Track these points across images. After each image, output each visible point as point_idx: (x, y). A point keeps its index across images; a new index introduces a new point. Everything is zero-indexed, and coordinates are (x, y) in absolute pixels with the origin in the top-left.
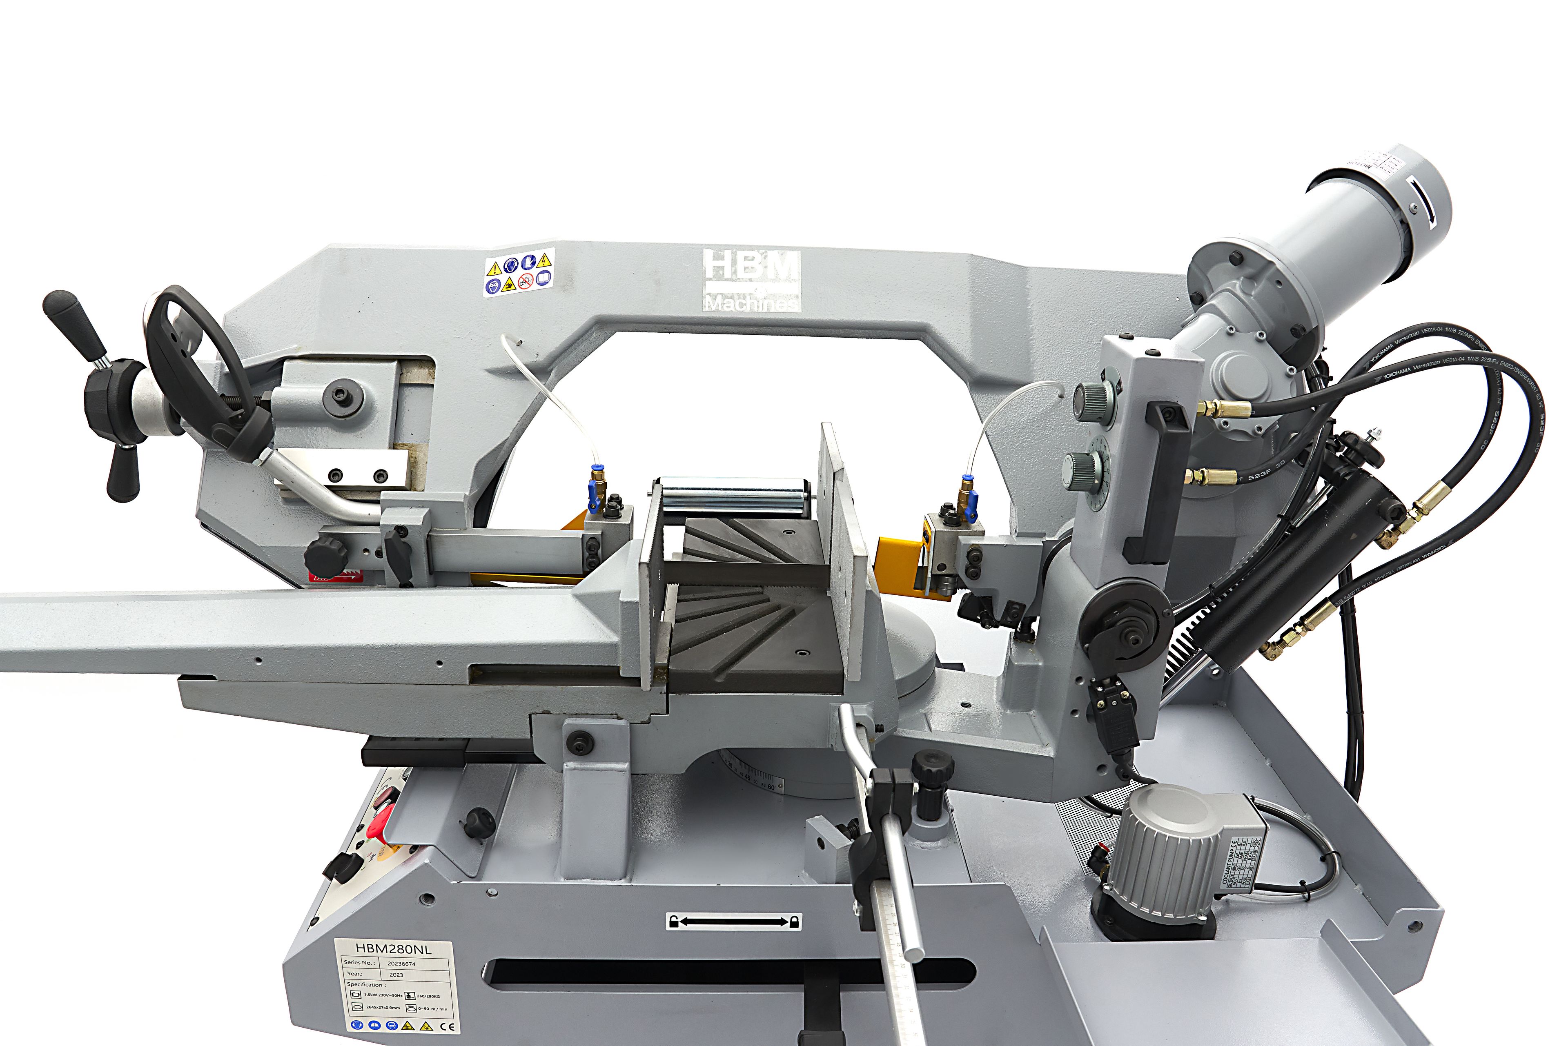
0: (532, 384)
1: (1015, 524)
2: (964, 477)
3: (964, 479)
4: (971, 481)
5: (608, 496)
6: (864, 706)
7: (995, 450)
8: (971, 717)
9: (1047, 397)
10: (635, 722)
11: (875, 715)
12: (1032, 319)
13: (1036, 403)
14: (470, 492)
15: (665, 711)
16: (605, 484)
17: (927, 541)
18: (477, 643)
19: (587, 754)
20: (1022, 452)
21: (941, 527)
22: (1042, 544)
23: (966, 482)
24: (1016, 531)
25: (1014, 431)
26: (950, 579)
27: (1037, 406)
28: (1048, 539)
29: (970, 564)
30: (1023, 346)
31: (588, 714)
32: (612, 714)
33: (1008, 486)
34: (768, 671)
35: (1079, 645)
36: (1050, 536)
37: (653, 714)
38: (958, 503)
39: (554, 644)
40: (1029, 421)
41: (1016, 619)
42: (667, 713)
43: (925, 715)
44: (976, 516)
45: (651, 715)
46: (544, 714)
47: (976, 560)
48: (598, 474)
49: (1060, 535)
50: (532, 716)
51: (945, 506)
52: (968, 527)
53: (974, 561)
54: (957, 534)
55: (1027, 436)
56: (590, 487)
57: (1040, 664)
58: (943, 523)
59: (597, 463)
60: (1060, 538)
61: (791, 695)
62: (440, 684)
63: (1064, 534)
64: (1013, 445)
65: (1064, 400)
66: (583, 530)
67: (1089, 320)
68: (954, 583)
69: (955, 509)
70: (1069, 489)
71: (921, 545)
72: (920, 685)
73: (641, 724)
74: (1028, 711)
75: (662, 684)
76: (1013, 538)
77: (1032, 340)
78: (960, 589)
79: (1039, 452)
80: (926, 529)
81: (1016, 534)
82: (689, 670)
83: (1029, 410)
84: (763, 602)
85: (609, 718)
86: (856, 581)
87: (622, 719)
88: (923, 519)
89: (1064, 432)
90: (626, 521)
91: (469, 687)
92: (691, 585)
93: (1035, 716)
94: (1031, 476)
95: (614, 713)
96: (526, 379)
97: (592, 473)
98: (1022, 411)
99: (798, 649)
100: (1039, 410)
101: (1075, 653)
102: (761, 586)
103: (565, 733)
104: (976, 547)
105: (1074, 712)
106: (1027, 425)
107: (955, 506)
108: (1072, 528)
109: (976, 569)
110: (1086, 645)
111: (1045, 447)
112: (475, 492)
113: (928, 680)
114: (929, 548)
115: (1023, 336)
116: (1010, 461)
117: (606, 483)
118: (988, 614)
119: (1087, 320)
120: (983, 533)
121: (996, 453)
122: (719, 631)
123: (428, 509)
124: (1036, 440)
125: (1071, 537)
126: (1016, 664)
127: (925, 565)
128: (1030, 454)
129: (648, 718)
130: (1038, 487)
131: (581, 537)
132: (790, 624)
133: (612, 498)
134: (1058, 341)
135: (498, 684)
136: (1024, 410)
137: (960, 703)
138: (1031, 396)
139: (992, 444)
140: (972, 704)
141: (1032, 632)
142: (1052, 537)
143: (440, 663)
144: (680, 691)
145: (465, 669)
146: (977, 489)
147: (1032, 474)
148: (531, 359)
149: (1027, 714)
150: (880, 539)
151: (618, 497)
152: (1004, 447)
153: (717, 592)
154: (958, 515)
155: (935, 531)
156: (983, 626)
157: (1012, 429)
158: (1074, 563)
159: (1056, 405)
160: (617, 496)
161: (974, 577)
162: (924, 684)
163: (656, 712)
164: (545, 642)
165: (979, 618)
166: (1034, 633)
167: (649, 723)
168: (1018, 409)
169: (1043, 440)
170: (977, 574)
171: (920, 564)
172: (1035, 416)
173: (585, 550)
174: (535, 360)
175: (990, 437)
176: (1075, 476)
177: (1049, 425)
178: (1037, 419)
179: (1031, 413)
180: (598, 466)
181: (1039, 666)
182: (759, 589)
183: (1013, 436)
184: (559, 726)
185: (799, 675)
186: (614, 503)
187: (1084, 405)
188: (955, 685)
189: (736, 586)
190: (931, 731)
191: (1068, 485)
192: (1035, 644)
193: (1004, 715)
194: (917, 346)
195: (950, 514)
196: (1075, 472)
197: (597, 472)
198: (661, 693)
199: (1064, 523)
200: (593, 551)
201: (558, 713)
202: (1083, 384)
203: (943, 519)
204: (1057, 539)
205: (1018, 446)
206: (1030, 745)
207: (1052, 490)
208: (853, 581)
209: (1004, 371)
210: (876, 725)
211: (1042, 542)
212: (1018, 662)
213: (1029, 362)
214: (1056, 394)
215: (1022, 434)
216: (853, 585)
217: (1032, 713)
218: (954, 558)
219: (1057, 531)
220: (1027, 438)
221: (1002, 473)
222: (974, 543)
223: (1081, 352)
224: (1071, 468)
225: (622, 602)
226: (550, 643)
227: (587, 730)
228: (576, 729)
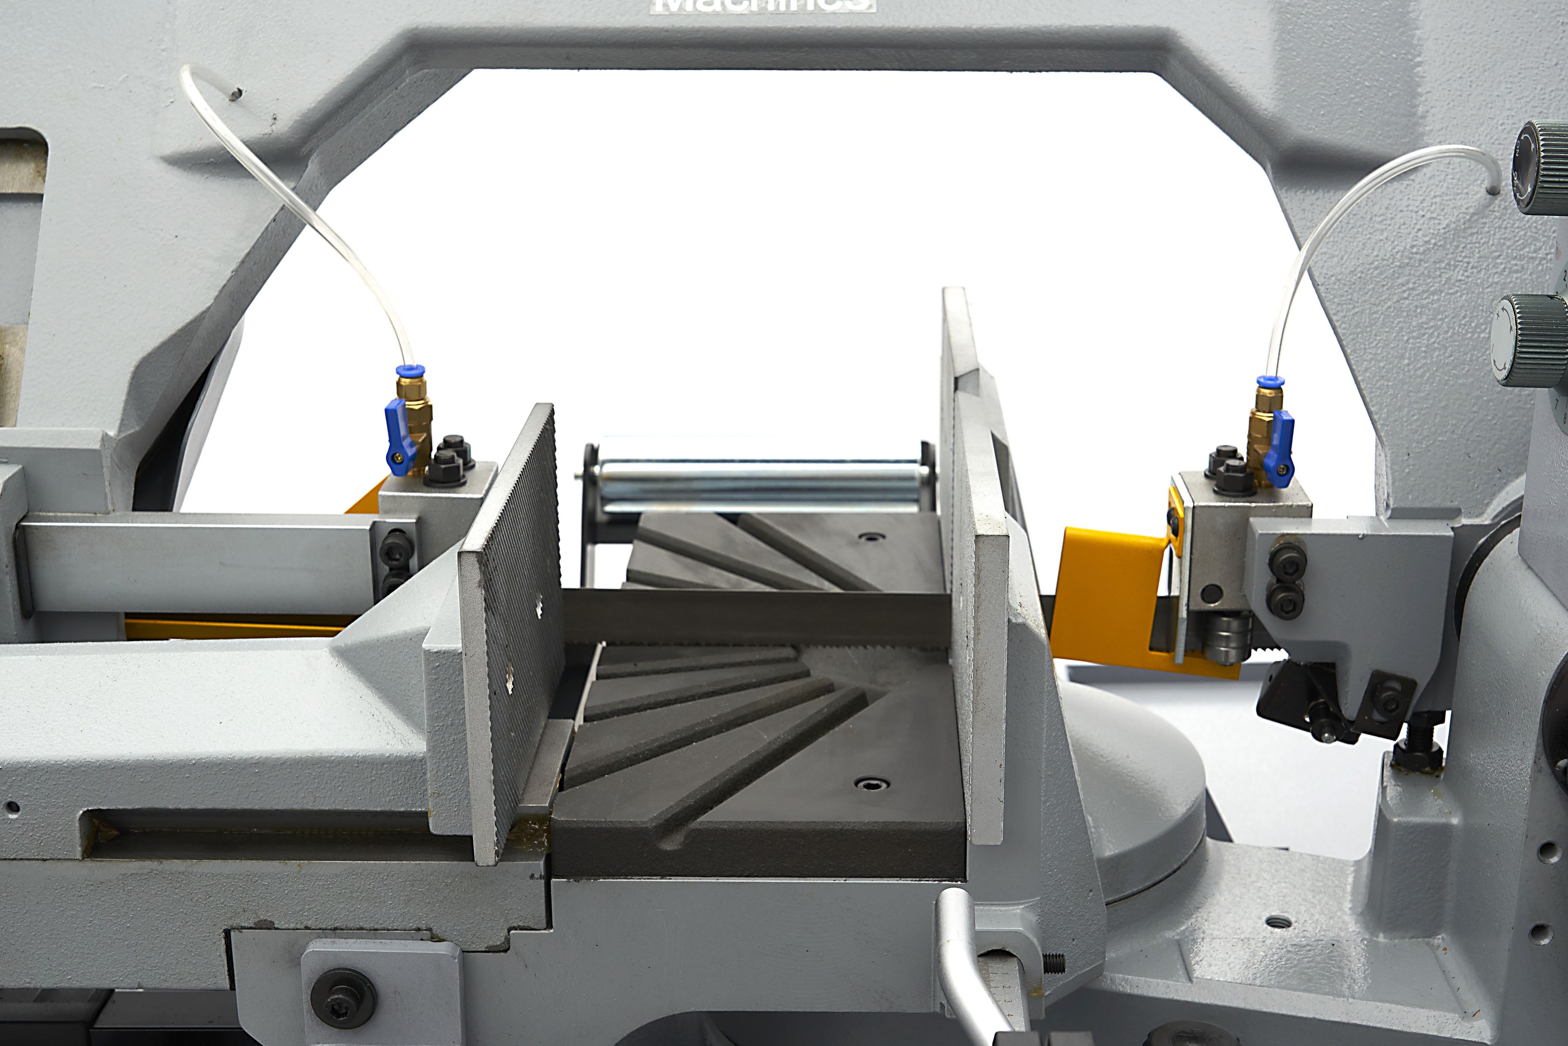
0: (261, 186)
1: (1385, 489)
2: (1262, 380)
3: (1262, 386)
4: (1278, 389)
5: (437, 441)
6: (1018, 910)
7: (1334, 318)
8: (1290, 948)
9: (1458, 194)
10: (473, 947)
11: (1044, 929)
12: (1421, 18)
13: (1432, 208)
14: (120, 431)
15: (544, 921)
16: (428, 410)
17: (1175, 532)
18: (98, 758)
19: (363, 1024)
20: (1399, 322)
21: (1207, 498)
22: (1452, 534)
23: (1267, 391)
24: (1388, 505)
25: (1381, 274)
26: (1235, 624)
27: (1434, 215)
28: (1465, 521)
29: (1278, 581)
30: (1398, 79)
31: (362, 929)
32: (419, 929)
33: (1368, 399)
34: (783, 822)
35: (1544, 763)
36: (1470, 515)
37: (515, 928)
38: (1249, 443)
39: (278, 759)
40: (1415, 250)
41: (1393, 714)
42: (549, 925)
43: (1179, 944)
44: (1290, 469)
45: (509, 930)
46: (261, 929)
47: (1291, 571)
48: (410, 386)
49: (1495, 513)
50: (232, 933)
51: (1219, 451)
52: (1274, 498)
53: (1286, 573)
54: (1246, 513)
55: (1411, 285)
56: (390, 414)
57: (1455, 821)
58: (1215, 491)
59: (409, 362)
60: (1496, 520)
61: (841, 881)
62: (14, 859)
63: (1504, 509)
64: (1377, 306)
65: (1501, 200)
66: (377, 512)
67: (1559, 16)
68: (1243, 633)
69: (1242, 459)
70: (1509, 381)
71: (1164, 544)
72: (1166, 874)
73: (488, 952)
74: (1429, 937)
75: (535, 856)
76: (1380, 521)
77: (1419, 64)
78: (1259, 650)
79: (1441, 320)
80: (1173, 506)
81: (1389, 512)
82: (598, 822)
83: (1416, 224)
84: (794, 677)
85: (413, 939)
86: (982, 596)
87: (444, 940)
88: (1168, 485)
89: (1501, 274)
90: (475, 493)
91: (81, 864)
92: (631, 644)
93: (1445, 949)
94: (1423, 376)
95: (424, 927)
96: (250, 176)
97: (398, 384)
98: (1400, 228)
99: (861, 776)
100: (1439, 224)
101: (1534, 781)
102: (794, 647)
103: (309, 972)
104: (1292, 540)
105: (1539, 930)
106: (1410, 259)
107: (1243, 451)
108: (1522, 497)
109: (1293, 594)
110: (1562, 763)
111: (1455, 309)
112: (132, 431)
113: (1186, 862)
114: (1180, 549)
115: (1398, 56)
116: (1371, 343)
117: (431, 406)
118: (1327, 708)
119: (1553, 15)
120: (1307, 512)
121: (1337, 324)
122: (681, 739)
123: (20, 466)
124: (1433, 293)
125: (1520, 516)
126: (1395, 820)
127: (1175, 592)
128: (1420, 326)
129: (503, 939)
130: (1440, 401)
131: (368, 527)
132: (849, 724)
133: (447, 443)
134: (1484, 66)
135: (150, 858)
136: (1404, 224)
137: (1264, 918)
138: (1421, 193)
139: (1327, 304)
140: (1293, 920)
141: (1435, 749)
142: (1477, 517)
143: (12, 807)
144: (577, 873)
145: (73, 821)
146: (1290, 407)
147: (1425, 372)
148: (260, 129)
149: (1428, 944)
150: (1067, 532)
151: (462, 441)
152: (1356, 310)
153: (690, 656)
154: (1248, 470)
155: (1194, 507)
156: (1318, 737)
157: (1376, 268)
158: (1529, 571)
159: (1481, 212)
160: (458, 439)
161: (1287, 613)
162: (1174, 872)
163: (521, 924)
164: (258, 755)
165: (1307, 720)
166: (1440, 751)
167: (506, 951)
168: (1388, 222)
169: (1451, 294)
170: (1295, 604)
171: (1162, 591)
172: (1432, 238)
173: (379, 560)
174: (268, 131)
175: (1322, 289)
176: (1521, 347)
177: (1465, 257)
178: (1435, 244)
179: (1421, 233)
180: (411, 368)
181: (1453, 825)
182: (789, 652)
183: (1376, 284)
184: (295, 961)
185: (859, 832)
186: (449, 453)
187: (1538, 171)
188: (1254, 878)
189: (734, 645)
190: (1191, 980)
191: (1505, 373)
192: (1442, 776)
193: (1372, 947)
194: (1150, 82)
195: (1229, 468)
196: (1520, 338)
197: (408, 380)
198: (532, 876)
199: (1506, 484)
200: (397, 560)
201: (292, 926)
202: (1534, 121)
203: (1214, 482)
204: (1487, 523)
205: (1390, 307)
206: (1433, 1013)
207: (1475, 409)
208: (977, 596)
209: (1353, 135)
210: (1045, 956)
211: (1453, 529)
212: (1399, 816)
213: (1415, 114)
214: (1480, 185)
215: (1400, 281)
216: (977, 608)
217: (1438, 940)
218: (1241, 572)
219: (1488, 504)
220: (1413, 289)
221: (1352, 371)
222: (1285, 532)
223: (1539, 88)
224: (1511, 329)
225: (428, 653)
226: (267, 758)
227: (361, 966)
228: (332, 964)
